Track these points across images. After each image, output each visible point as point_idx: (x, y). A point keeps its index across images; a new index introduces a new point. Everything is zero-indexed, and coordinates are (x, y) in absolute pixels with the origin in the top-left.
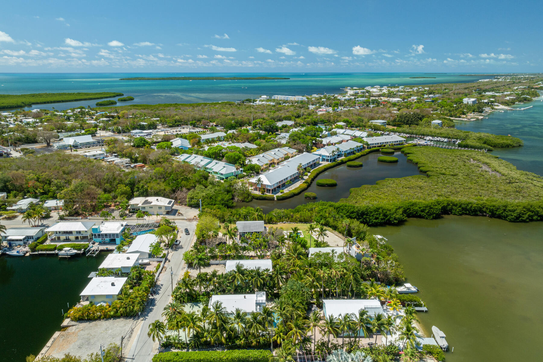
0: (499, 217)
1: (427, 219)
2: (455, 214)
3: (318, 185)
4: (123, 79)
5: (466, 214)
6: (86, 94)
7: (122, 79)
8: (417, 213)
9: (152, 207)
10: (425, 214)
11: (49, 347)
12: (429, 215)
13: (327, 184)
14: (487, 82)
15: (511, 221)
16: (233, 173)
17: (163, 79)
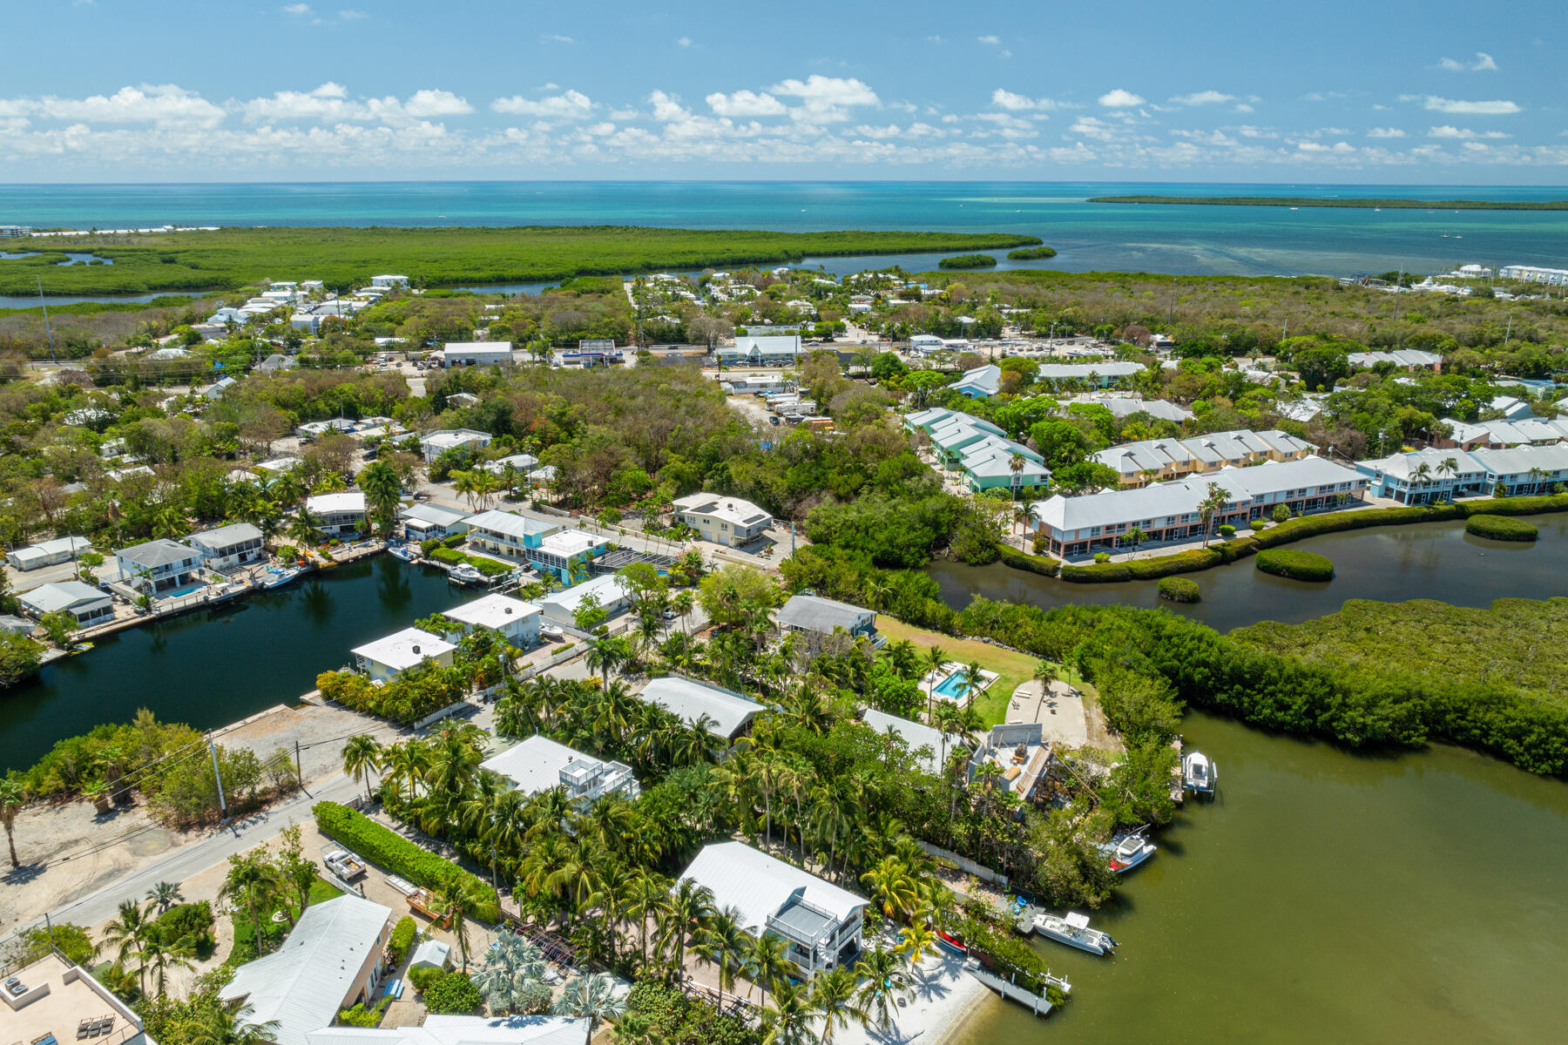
1: (1523, 767)
3: (1263, 568)
4: (1097, 200)
6: (948, 237)
7: (1092, 201)
8: (1486, 734)
9: (708, 522)
10: (1521, 750)
11: (246, 724)
12: (1538, 759)
16: (1009, 477)
17: (1214, 201)
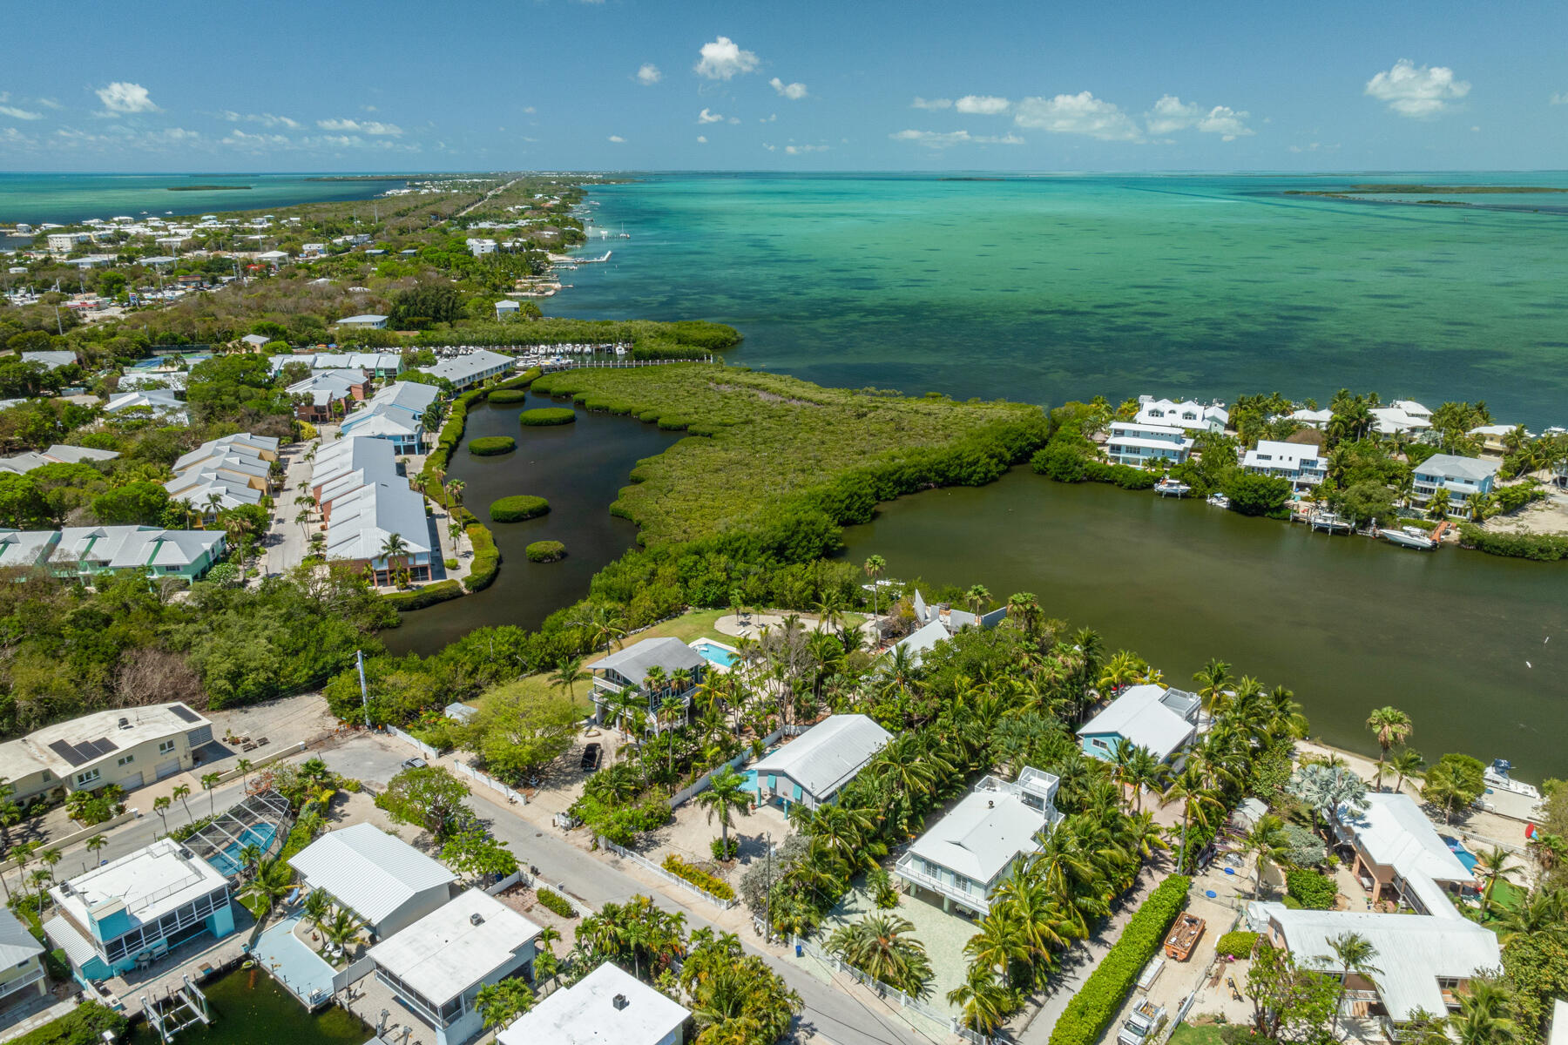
0: (957, 482)
2: (887, 499)
3: (496, 521)
5: (906, 493)
9: (130, 759)
13: (531, 512)
14: (405, 195)
15: (979, 485)
16: (206, 553)
